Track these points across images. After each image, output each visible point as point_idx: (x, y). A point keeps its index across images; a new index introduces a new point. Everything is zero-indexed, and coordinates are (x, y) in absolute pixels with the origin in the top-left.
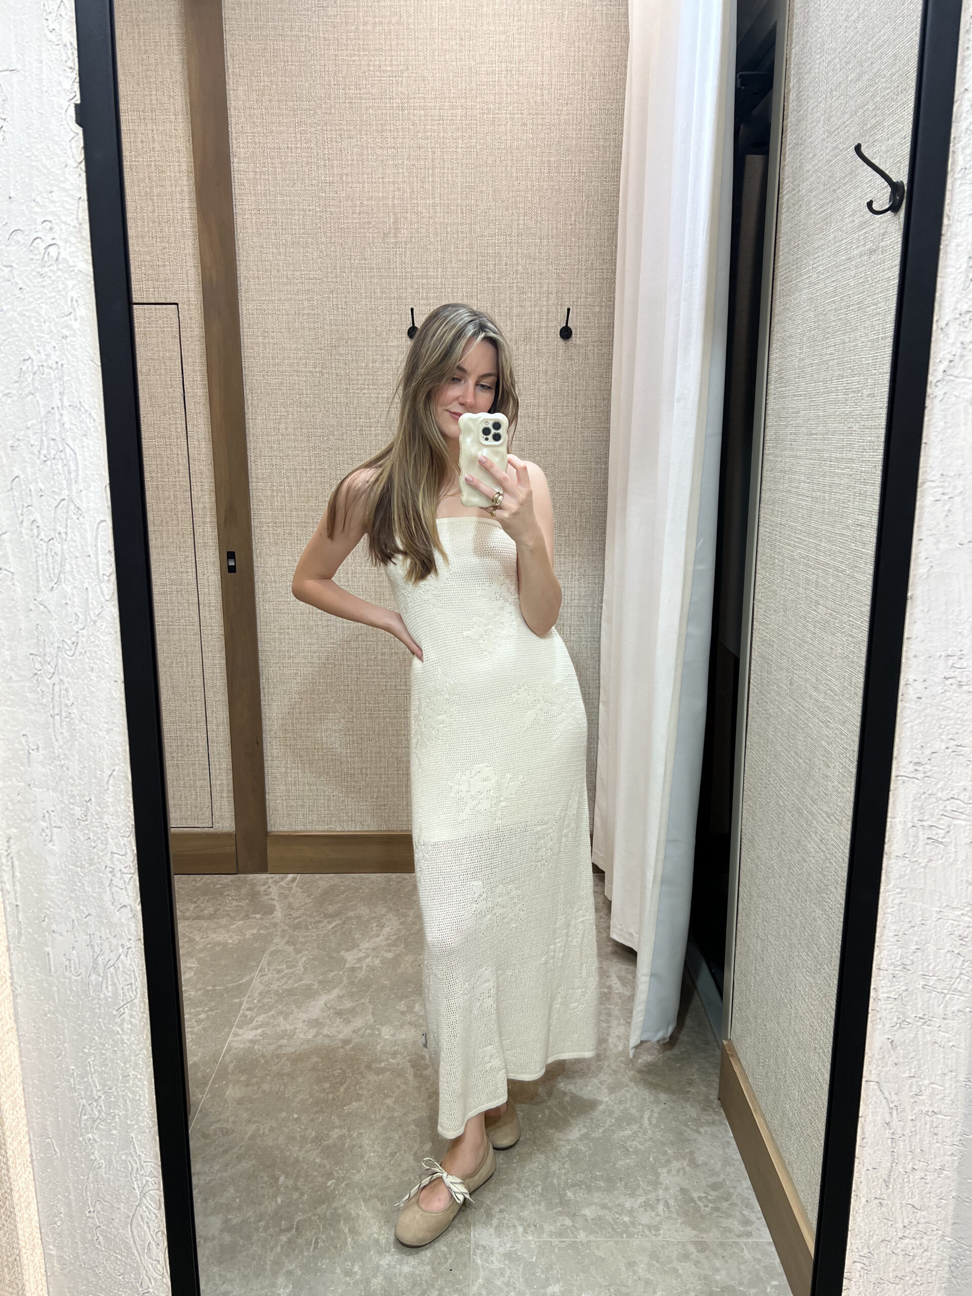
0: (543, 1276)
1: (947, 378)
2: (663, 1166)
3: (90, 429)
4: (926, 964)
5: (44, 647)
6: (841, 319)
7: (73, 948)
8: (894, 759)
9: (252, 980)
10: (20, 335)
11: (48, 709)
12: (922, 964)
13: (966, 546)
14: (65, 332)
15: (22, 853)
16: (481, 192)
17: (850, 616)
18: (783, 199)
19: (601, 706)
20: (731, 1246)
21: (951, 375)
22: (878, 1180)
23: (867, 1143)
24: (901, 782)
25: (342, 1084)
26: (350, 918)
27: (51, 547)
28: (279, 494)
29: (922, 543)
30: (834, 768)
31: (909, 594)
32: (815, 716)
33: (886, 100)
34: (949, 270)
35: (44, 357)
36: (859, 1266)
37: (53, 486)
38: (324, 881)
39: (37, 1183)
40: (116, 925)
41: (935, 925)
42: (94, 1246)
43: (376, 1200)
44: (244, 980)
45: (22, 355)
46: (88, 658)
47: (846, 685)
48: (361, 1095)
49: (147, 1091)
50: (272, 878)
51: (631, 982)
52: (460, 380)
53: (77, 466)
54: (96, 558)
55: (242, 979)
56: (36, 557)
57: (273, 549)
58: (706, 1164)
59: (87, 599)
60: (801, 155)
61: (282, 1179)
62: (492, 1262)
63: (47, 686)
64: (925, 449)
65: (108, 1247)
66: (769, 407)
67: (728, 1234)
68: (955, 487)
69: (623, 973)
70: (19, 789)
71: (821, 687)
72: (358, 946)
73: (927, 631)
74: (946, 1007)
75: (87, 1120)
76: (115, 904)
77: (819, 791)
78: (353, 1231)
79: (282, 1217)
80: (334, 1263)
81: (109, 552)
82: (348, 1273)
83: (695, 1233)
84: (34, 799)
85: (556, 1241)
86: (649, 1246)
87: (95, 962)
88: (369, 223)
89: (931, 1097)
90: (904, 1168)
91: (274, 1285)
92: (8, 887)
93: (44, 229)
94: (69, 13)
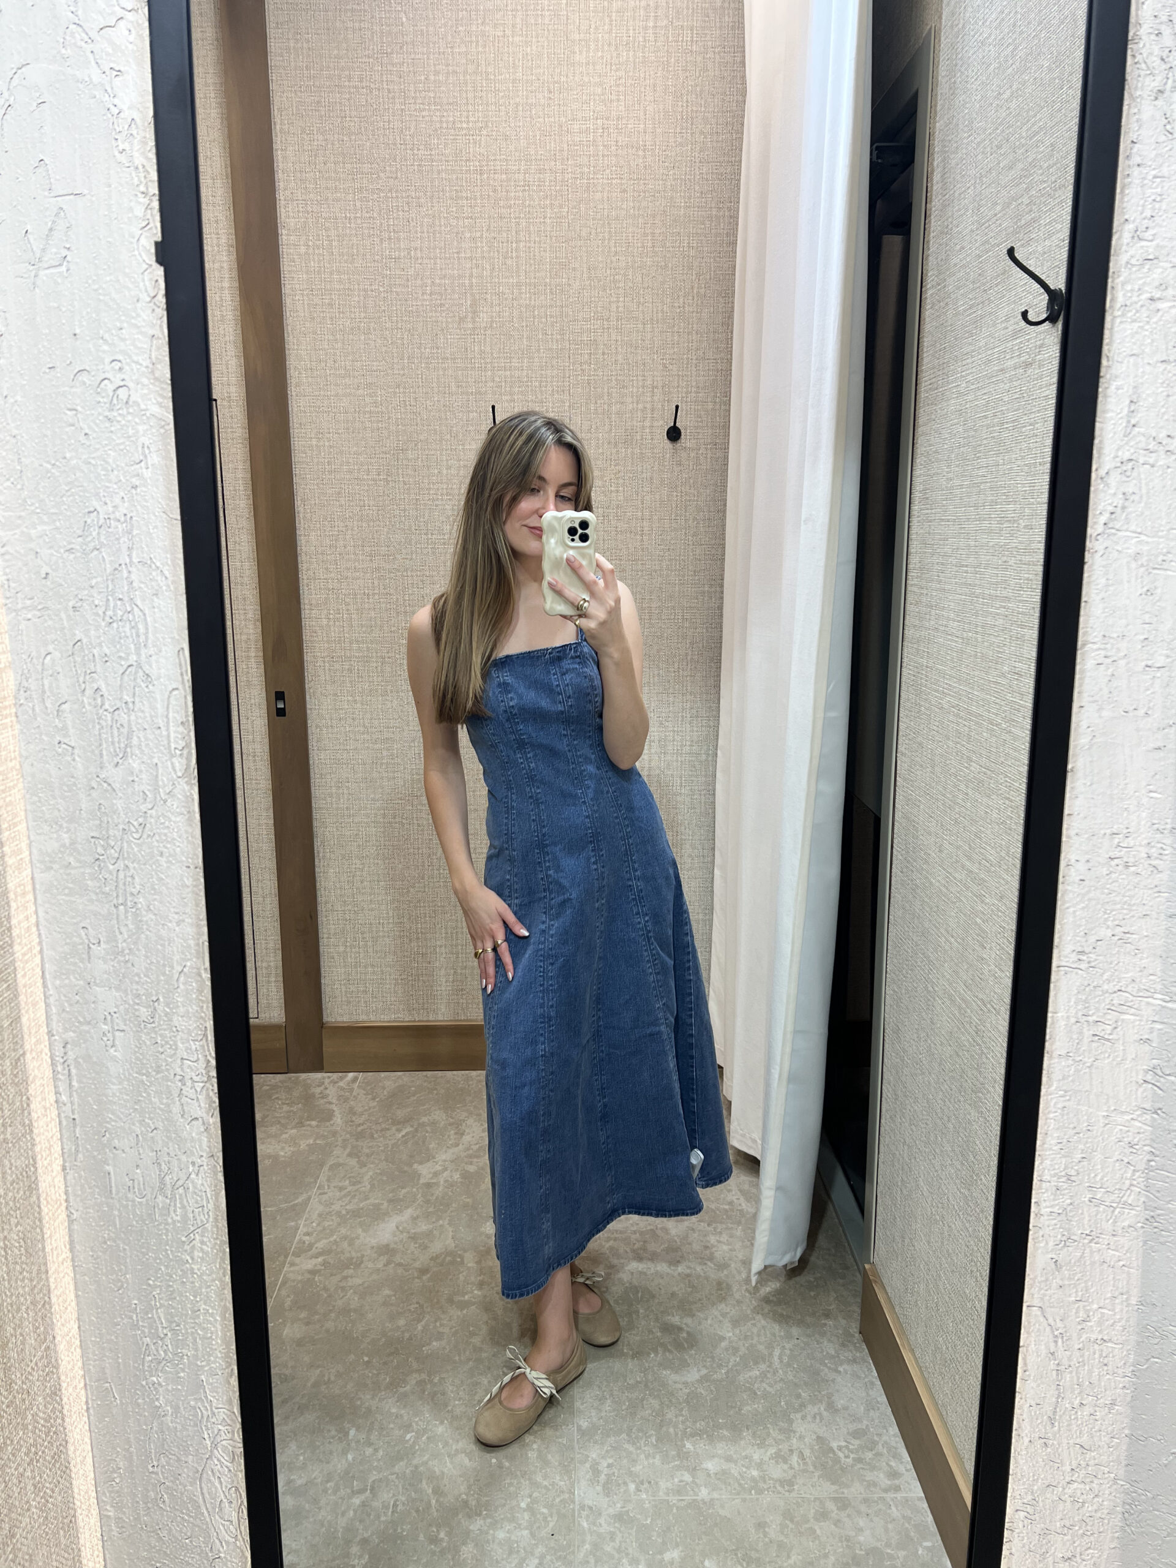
0: (660, 1540)
1: (1108, 531)
2: (797, 1411)
3: (161, 587)
4: (1093, 1175)
5: (108, 830)
6: (993, 437)
7: (137, 1166)
8: (1055, 947)
9: (309, 1198)
10: (85, 485)
11: (111, 899)
12: (1089, 1175)
13: (1131, 714)
14: (136, 481)
15: (80, 1060)
16: (574, 269)
17: (1006, 776)
18: (926, 293)
19: (717, 872)
20: (877, 1502)
21: (1112, 528)
22: (1043, 1416)
23: (1029, 1376)
24: (1063, 973)
25: (419, 1321)
26: (423, 1125)
27: (116, 717)
28: (337, 623)
29: (1083, 710)
30: (991, 949)
31: (1069, 767)
32: (968, 888)
33: (1042, 196)
34: (1109, 415)
35: (111, 509)
36: (1022, 1514)
37: (118, 651)
38: (390, 1081)
39: (93, 1434)
40: (186, 1140)
41: (1102, 1132)
42: (158, 1505)
43: (463, 1455)
44: (300, 1200)
45: (87, 507)
46: (157, 841)
47: (1003, 855)
48: (443, 1333)
49: (219, 1327)
50: (329, 1077)
51: (754, 1197)
52: (538, 491)
53: (147, 629)
54: (168, 730)
55: (297, 1198)
56: (100, 730)
57: (329, 687)
58: (846, 1408)
59: (157, 776)
60: (947, 245)
61: (352, 1432)
62: (600, 1524)
63: (111, 873)
64: (1085, 608)
65: (174, 1507)
66: (913, 531)
67: (872, 1489)
68: (1118, 650)
69: (746, 1187)
70: (77, 988)
71: (975, 856)
72: (434, 1158)
73: (1089, 807)
74: (1115, 1222)
75: (151, 1361)
76: (186, 1116)
77: (973, 975)
78: (437, 1491)
79: (353, 1477)
80: (417, 1529)
81: (182, 723)
82: (434, 1540)
83: (834, 1487)
84: (94, 999)
85: (673, 1499)
86: (782, 1503)
87: (162, 1181)
88: (442, 305)
89: (1100, 1323)
90: (1071, 1403)
91: (347, 1555)
92: (64, 1098)
93: (113, 369)
94: (142, 133)
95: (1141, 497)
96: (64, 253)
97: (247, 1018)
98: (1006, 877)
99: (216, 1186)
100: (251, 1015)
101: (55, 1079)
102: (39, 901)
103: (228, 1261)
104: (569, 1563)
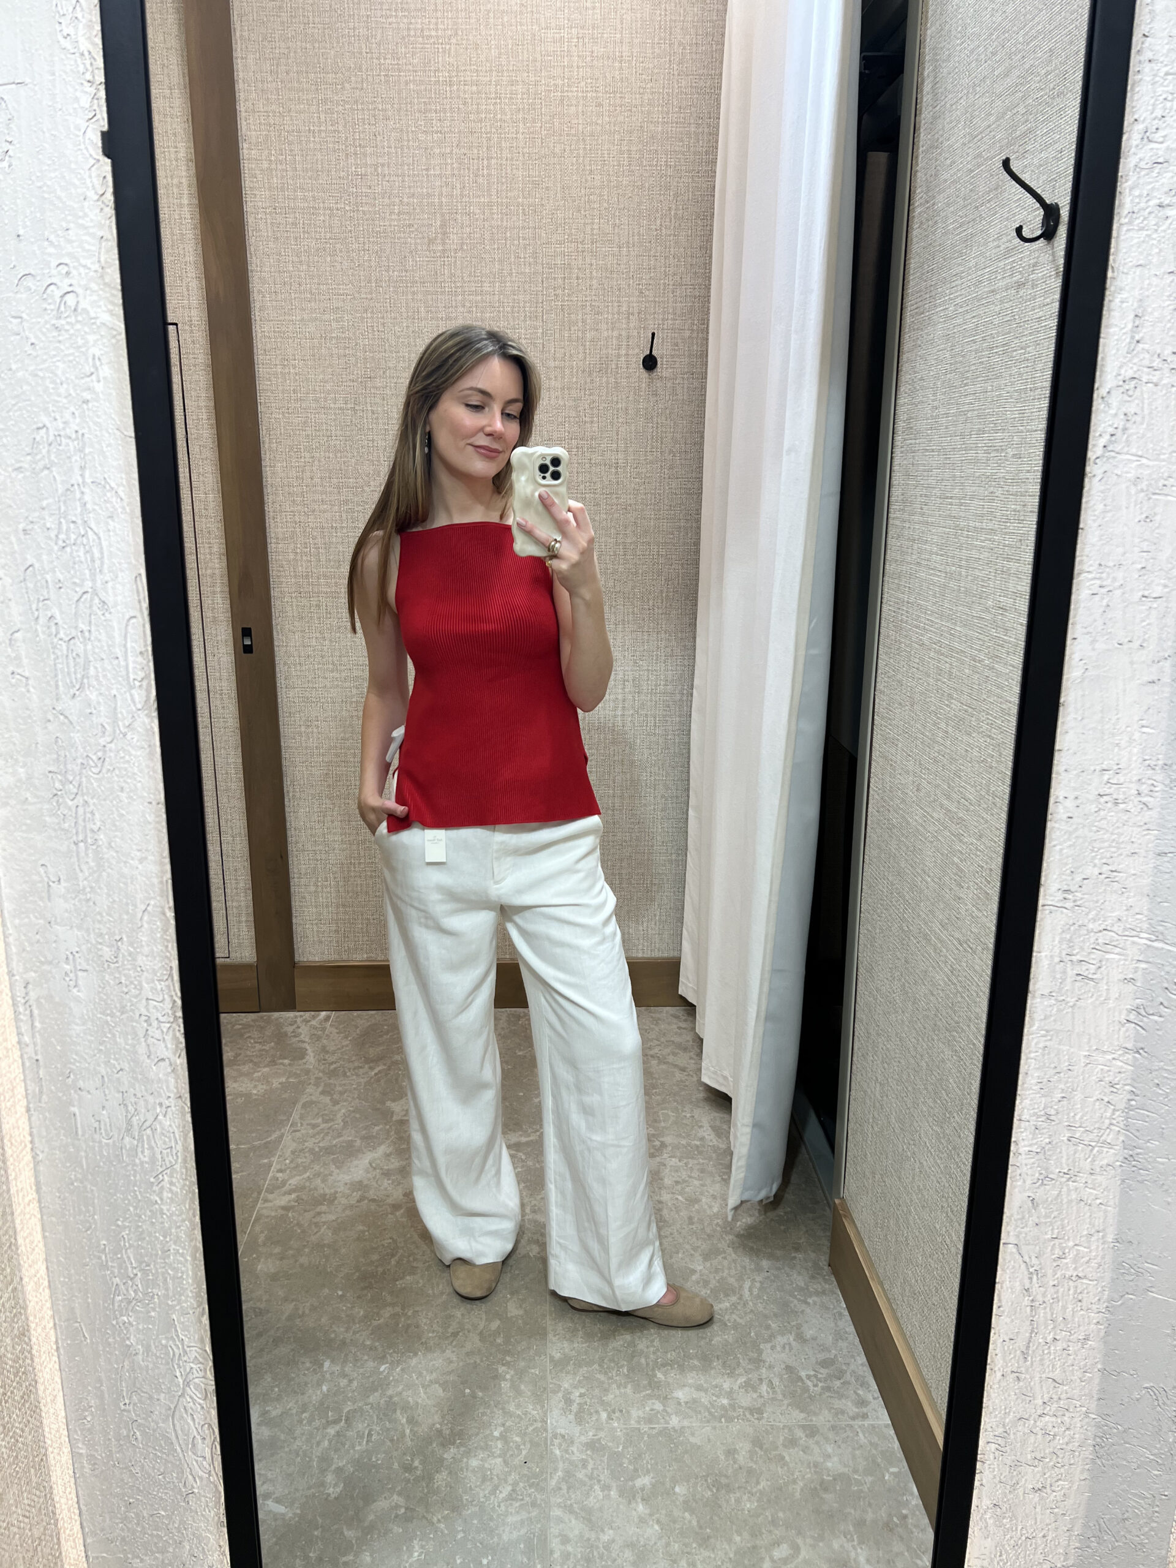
0: (631, 1467)
1: (1107, 454)
2: (766, 1341)
3: (116, 510)
4: (1072, 1114)
5: (65, 764)
6: (982, 363)
7: (104, 1107)
8: (1041, 886)
9: (282, 1136)
10: (33, 398)
11: (70, 835)
12: (1068, 1114)
13: (1125, 647)
14: (87, 395)
15: (43, 1001)
16: (547, 188)
17: (988, 714)
20: (845, 1429)
21: (1112, 451)
22: (1016, 1351)
23: (1003, 1312)
24: (1049, 911)
25: (393, 1256)
26: (396, 1063)
27: (72, 647)
28: (304, 558)
29: (1076, 642)
30: (968, 888)
31: (1062, 701)
32: (945, 827)
33: (1040, 104)
34: (1112, 330)
35: (61, 426)
36: (993, 1447)
37: (73, 577)
38: (363, 1019)
39: (64, 1374)
40: (153, 1081)
41: (1084, 1071)
42: (130, 1442)
43: (437, 1385)
44: (274, 1137)
45: (36, 423)
46: (117, 776)
48: (416, 1268)
49: (190, 1267)
50: (301, 1016)
51: (723, 1132)
53: (102, 553)
54: (126, 660)
55: (270, 1136)
56: (55, 660)
57: (297, 624)
58: (814, 1339)
59: (115, 709)
60: (936, 160)
61: (327, 1364)
62: (573, 1452)
63: (70, 809)
65: (147, 1444)
66: (896, 462)
67: (840, 1416)
68: (1115, 579)
69: (718, 1123)
70: (37, 927)
71: (955, 796)
73: (1079, 743)
74: (1093, 1161)
75: (121, 1301)
76: (152, 1057)
77: (950, 915)
78: (411, 1421)
79: (328, 1407)
80: (391, 1458)
81: (141, 653)
82: (408, 1468)
83: (803, 1415)
84: (55, 938)
85: (645, 1428)
86: (751, 1431)
87: (129, 1123)
88: (410, 226)
89: (1075, 1261)
90: (1045, 1338)
91: (322, 1484)
92: (27, 1039)
93: (60, 273)
94: (86, 15)
95: (1143, 418)
96: (6, 146)
97: (213, 958)
98: (985, 816)
99: (184, 1127)
101: (17, 1019)
103: (197, 1202)
104: (542, 1490)
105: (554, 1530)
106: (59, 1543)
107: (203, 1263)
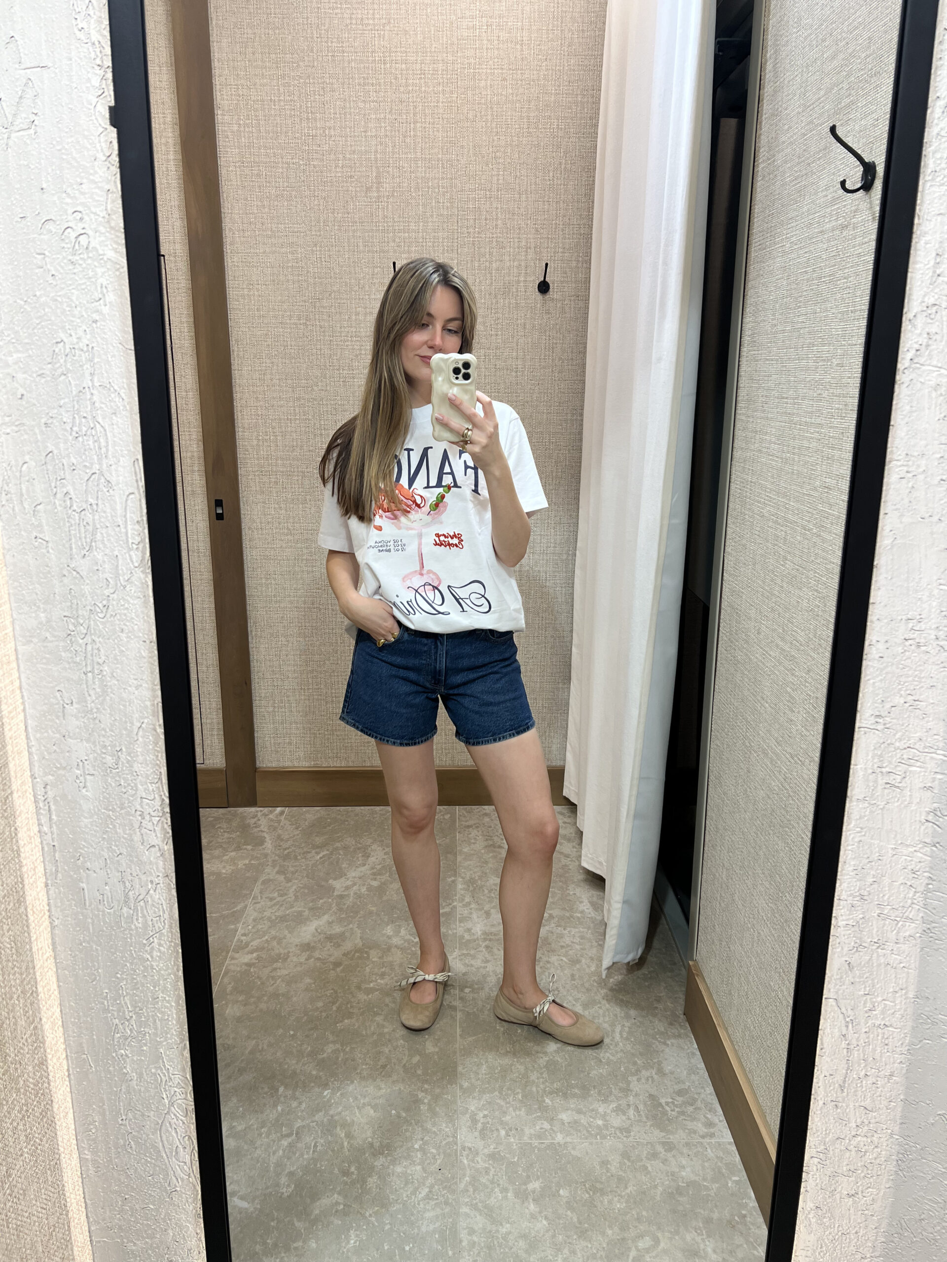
0: (524, 1174)
1: (913, 366)
2: (633, 1075)
3: (119, 408)
4: (881, 895)
5: (77, 610)
6: (812, 290)
7: (106, 883)
8: (857, 712)
9: (246, 907)
10: (53, 318)
11: (81, 667)
12: (878, 895)
13: (926, 521)
14: (96, 316)
15: (58, 798)
16: (462, 147)
17: (816, 572)
19: (574, 650)
20: (696, 1146)
21: (917, 363)
22: (834, 1085)
23: (825, 1053)
24: (864, 732)
25: (334, 1003)
26: (337, 849)
27: (83, 517)
28: (265, 443)
29: (887, 516)
30: (799, 712)
31: (875, 563)
32: (780, 663)
33: (860, 81)
34: (918, 266)
35: (75, 340)
36: (816, 1160)
37: (84, 461)
38: (312, 814)
39: (74, 1095)
40: (145, 863)
41: (891, 861)
42: (126, 1150)
43: (369, 1107)
44: (238, 908)
45: (55, 338)
46: (119, 620)
48: (353, 1013)
49: (174, 1011)
50: (261, 811)
51: (597, 907)
52: (428, 325)
53: (107, 442)
54: (126, 528)
55: (236, 906)
56: (69, 527)
57: (259, 496)
58: (672, 1073)
59: (117, 566)
60: (776, 125)
61: (281, 1089)
62: (478, 1162)
63: (81, 646)
65: (139, 1151)
67: (693, 1135)
68: (919, 466)
69: (595, 899)
70: (54, 740)
71: (788, 638)
72: (345, 875)
73: (889, 597)
74: (898, 933)
75: (120, 1038)
76: (145, 844)
77: (783, 734)
78: (349, 1136)
79: (282, 1124)
80: (332, 1164)
81: (138, 522)
82: (346, 1173)
83: (664, 1134)
84: (69, 749)
85: (536, 1142)
86: (621, 1146)
87: (126, 896)
88: (351, 177)
89: (883, 1012)
90: (858, 1074)
91: (278, 1185)
92: (45, 829)
93: (75, 219)
94: (98, 13)
95: (942, 336)
96: (33, 117)
97: (194, 764)
98: (812, 654)
99: (170, 900)
100: (198, 761)
101: (38, 813)
102: (22, 668)
103: (181, 960)
104: (453, 1192)
105: (462, 1223)
106: (69, 1230)
107: (185, 1007)
